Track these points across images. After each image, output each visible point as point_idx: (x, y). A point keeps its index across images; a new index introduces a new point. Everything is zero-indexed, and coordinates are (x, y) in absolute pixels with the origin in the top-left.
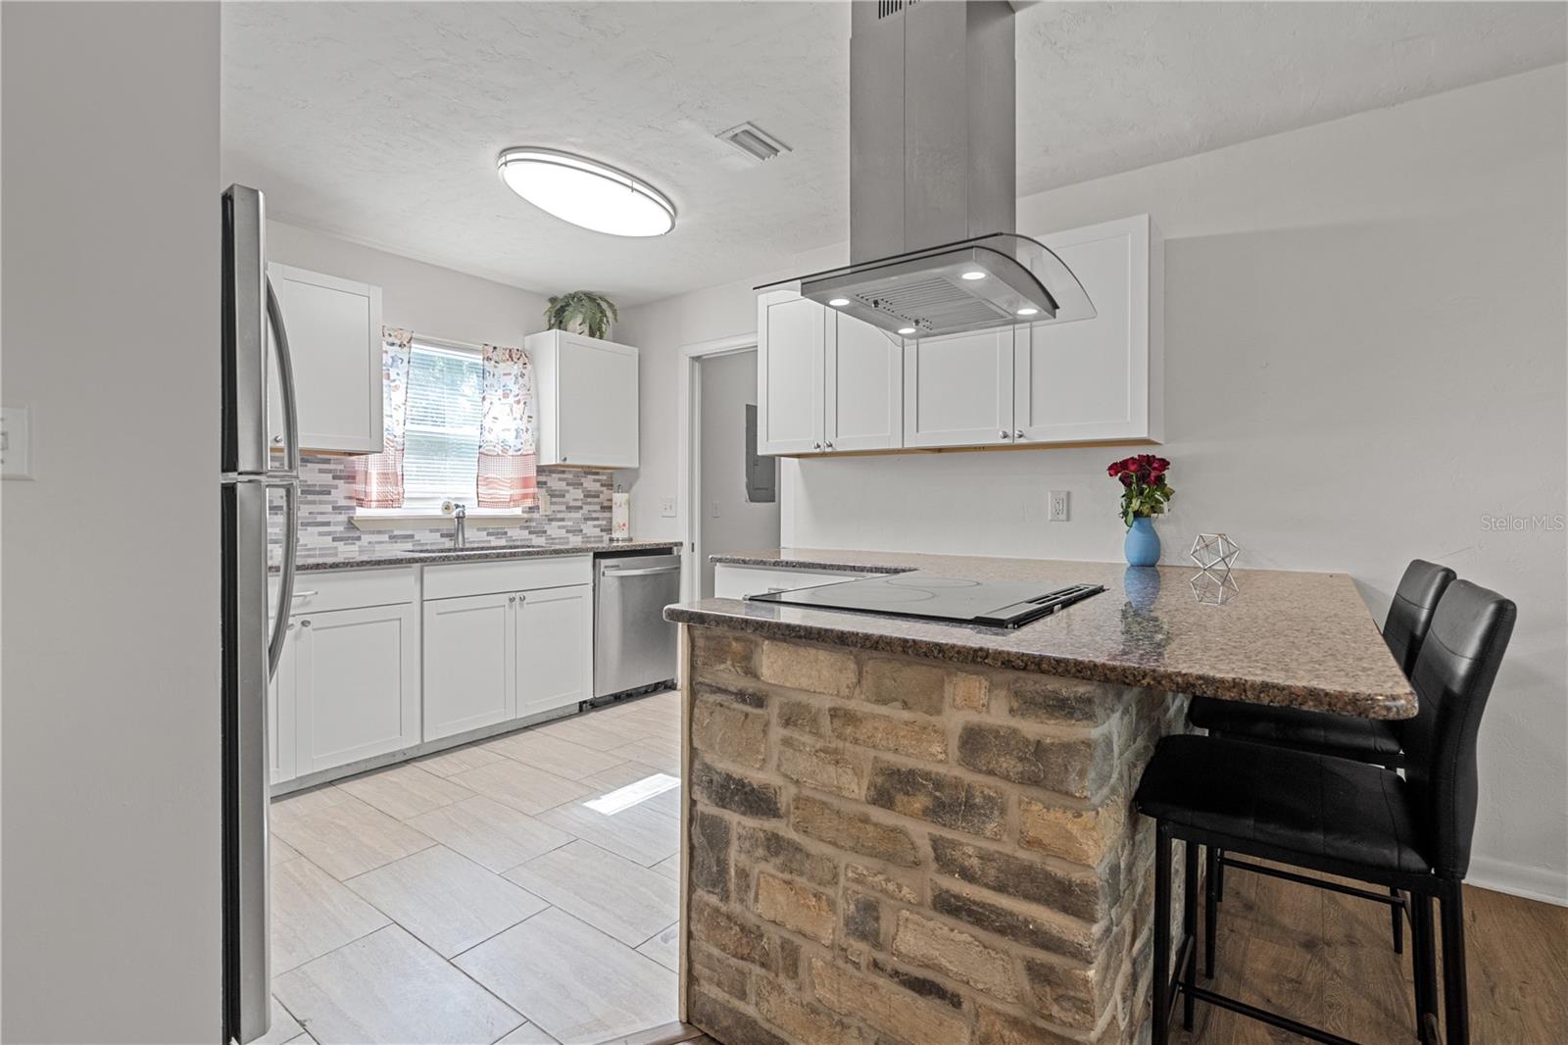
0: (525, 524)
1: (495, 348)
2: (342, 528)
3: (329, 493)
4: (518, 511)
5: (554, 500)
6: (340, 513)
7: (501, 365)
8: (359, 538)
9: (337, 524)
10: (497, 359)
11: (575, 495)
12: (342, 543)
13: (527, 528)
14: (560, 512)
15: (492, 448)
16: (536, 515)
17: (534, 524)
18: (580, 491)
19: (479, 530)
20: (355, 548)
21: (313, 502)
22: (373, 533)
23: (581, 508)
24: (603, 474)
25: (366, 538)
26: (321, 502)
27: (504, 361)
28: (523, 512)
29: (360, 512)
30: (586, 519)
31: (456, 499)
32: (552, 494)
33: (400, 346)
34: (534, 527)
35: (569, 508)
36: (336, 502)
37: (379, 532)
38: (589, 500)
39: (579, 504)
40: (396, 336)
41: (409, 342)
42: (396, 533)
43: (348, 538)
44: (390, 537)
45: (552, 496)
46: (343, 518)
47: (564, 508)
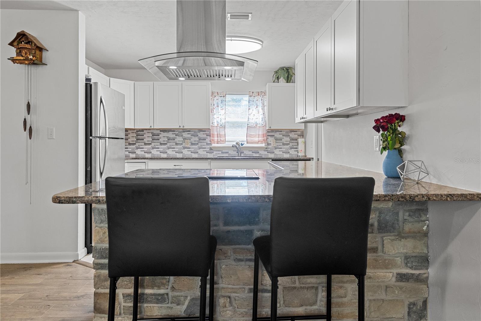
0: (266, 149)
1: (253, 92)
2: (208, 149)
3: (205, 140)
4: (263, 145)
5: (277, 141)
6: (208, 145)
7: (256, 97)
8: (213, 152)
9: (207, 148)
10: (254, 95)
11: (286, 139)
12: (209, 153)
13: (267, 151)
14: (280, 145)
15: (253, 125)
16: (269, 147)
17: (269, 149)
18: (289, 138)
19: (249, 151)
20: (212, 155)
21: (202, 142)
22: (217, 151)
23: (289, 144)
24: (299, 132)
25: (215, 152)
26: (204, 142)
27: (257, 96)
28: (265, 145)
29: (213, 145)
30: (291, 148)
31: (242, 141)
32: (276, 139)
33: (223, 97)
34: (269, 151)
35: (284, 144)
36: (207, 142)
37: (219, 151)
38: (292, 141)
39: (288, 143)
40: (222, 94)
41: (225, 95)
42: (223, 151)
43: (210, 152)
44: (222, 152)
45: (276, 140)
46: (208, 147)
47: (281, 144)
